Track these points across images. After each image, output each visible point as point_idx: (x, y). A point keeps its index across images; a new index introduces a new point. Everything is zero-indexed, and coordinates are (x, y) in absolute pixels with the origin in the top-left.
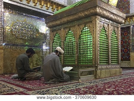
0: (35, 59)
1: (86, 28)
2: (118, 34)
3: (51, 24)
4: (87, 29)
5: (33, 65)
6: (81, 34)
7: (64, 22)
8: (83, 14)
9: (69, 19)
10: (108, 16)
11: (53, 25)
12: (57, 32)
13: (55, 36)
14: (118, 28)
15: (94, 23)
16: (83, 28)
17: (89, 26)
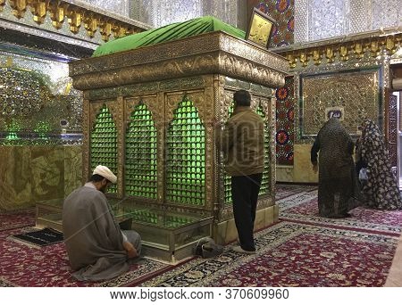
0: (39, 171)
1: (189, 103)
2: (269, 115)
3: (87, 81)
4: (191, 106)
5: (33, 189)
6: (174, 119)
7: (125, 79)
8: (179, 68)
9: (139, 74)
10: (247, 73)
11: (92, 84)
12: (104, 105)
13: (98, 115)
14: (270, 98)
15: (211, 94)
16: (179, 104)
17: (197, 101)
